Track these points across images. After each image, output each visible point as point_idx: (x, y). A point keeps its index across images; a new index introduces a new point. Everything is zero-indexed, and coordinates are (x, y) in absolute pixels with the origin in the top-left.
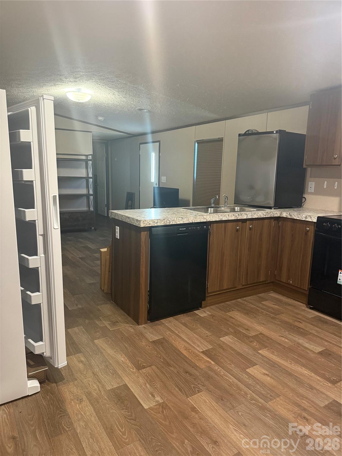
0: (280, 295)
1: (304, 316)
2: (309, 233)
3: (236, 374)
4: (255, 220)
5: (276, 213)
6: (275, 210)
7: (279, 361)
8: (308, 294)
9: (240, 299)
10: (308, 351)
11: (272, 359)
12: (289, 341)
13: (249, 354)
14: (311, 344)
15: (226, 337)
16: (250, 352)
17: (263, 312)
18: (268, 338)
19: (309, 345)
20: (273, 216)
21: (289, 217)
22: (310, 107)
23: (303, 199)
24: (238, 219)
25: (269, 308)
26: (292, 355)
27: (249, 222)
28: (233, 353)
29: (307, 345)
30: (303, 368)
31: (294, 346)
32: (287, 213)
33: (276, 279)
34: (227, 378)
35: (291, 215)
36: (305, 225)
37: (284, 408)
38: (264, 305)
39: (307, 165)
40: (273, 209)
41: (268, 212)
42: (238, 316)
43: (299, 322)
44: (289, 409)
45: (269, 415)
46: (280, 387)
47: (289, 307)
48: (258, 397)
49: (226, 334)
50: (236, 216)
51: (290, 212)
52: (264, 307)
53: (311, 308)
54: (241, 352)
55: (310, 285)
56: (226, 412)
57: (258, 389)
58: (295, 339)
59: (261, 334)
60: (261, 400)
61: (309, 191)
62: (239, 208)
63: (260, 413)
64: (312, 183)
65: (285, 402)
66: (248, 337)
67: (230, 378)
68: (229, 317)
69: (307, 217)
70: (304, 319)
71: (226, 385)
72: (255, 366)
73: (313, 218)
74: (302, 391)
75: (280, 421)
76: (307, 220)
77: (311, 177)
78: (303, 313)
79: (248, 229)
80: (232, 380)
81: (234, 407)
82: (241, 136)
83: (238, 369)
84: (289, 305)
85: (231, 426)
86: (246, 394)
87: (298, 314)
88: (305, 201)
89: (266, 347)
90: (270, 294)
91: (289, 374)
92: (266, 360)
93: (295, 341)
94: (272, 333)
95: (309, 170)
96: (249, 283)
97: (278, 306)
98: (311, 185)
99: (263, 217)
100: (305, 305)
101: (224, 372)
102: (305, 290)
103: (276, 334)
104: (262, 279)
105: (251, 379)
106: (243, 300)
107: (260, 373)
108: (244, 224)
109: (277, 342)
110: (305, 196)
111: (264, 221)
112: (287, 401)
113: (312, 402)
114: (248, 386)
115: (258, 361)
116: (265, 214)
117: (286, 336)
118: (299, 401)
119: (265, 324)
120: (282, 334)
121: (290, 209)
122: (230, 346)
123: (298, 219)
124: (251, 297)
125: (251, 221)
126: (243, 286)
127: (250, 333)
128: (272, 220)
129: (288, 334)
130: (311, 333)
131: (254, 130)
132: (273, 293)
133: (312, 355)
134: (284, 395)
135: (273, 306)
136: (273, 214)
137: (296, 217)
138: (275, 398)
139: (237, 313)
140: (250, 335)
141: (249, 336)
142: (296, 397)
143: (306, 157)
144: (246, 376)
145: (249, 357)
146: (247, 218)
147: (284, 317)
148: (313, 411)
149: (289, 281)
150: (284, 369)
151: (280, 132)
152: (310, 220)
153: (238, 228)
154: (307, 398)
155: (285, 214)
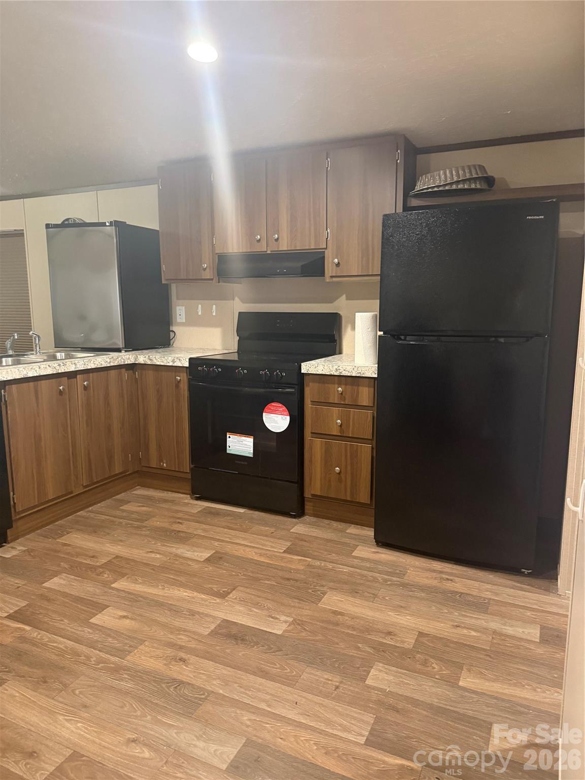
0: (151, 490)
1: (187, 513)
2: (181, 385)
3: (72, 632)
4: (92, 372)
5: (128, 358)
6: (127, 353)
7: (145, 590)
8: (190, 478)
9: (81, 512)
10: (190, 563)
11: (134, 590)
12: (161, 556)
13: (95, 595)
14: (194, 551)
15: (55, 579)
16: (98, 591)
17: (121, 523)
18: (127, 560)
19: (191, 553)
20: (123, 363)
21: (149, 362)
22: (159, 187)
23: (171, 333)
24: (60, 372)
25: (133, 514)
26: (167, 575)
27: (80, 376)
28: (67, 601)
29: (189, 554)
30: (182, 589)
31: (169, 561)
32: (145, 357)
33: (143, 465)
34: (55, 645)
35: (151, 360)
36: (174, 373)
37: (151, 657)
38: (123, 511)
39: (167, 280)
40: (124, 351)
41: (113, 357)
42: (78, 540)
43: (179, 523)
44: (158, 655)
45: (126, 676)
46: (146, 628)
47: (164, 505)
48: (109, 656)
49: (55, 574)
50: (55, 368)
51: (149, 355)
52: (124, 514)
53: (197, 499)
54: (82, 595)
55: (192, 464)
56: (53, 699)
57: (111, 643)
58: (169, 549)
59: (117, 557)
60: (113, 659)
61: (179, 320)
62: (63, 354)
63: (112, 679)
64: (181, 307)
65: (153, 647)
66: (93, 568)
67: (60, 643)
68: (60, 546)
69: (174, 360)
70: (186, 517)
71: (54, 657)
72: (105, 611)
73: (183, 361)
74: (178, 623)
75: (143, 679)
76: (175, 364)
77: (178, 298)
78: (185, 509)
79: (80, 389)
80: (63, 645)
81: (66, 686)
82: (50, 228)
83: (76, 624)
84: (166, 501)
85: (61, 718)
86: (88, 658)
87: (177, 511)
88: (174, 337)
89: (123, 575)
90: (134, 492)
91: (159, 604)
92: (123, 595)
93: (171, 554)
94: (135, 551)
95: (174, 288)
96: (95, 481)
97: (147, 507)
98: (180, 312)
99: (105, 366)
100: (189, 496)
101: (49, 636)
102: (187, 472)
103: (141, 551)
104: (118, 469)
105: (97, 632)
106: (90, 512)
107: (114, 617)
108: (72, 380)
109: (143, 563)
110: (174, 328)
111: (109, 372)
112: (155, 645)
113: (194, 633)
114: (92, 645)
115: (110, 601)
116: (109, 361)
117: (156, 550)
118: (173, 639)
119: (124, 541)
120: (150, 549)
121: (151, 350)
122: (61, 592)
123: (162, 364)
124: (102, 503)
125: (84, 375)
126: (85, 487)
127: (97, 562)
128: (123, 370)
129: (161, 545)
130: (196, 535)
131: (78, 219)
132: (140, 488)
133: (196, 566)
134: (151, 639)
135: (138, 509)
136: (122, 360)
137: (159, 361)
138: (136, 648)
139: (76, 536)
140: (98, 564)
141: (97, 566)
142: (169, 635)
143: (164, 267)
144: (89, 630)
145: (95, 600)
146: (77, 369)
147: (156, 522)
148: (193, 646)
149: (162, 464)
150: (153, 600)
151: (116, 224)
152: (180, 365)
153: (61, 388)
154: (185, 631)
155: (142, 358)
